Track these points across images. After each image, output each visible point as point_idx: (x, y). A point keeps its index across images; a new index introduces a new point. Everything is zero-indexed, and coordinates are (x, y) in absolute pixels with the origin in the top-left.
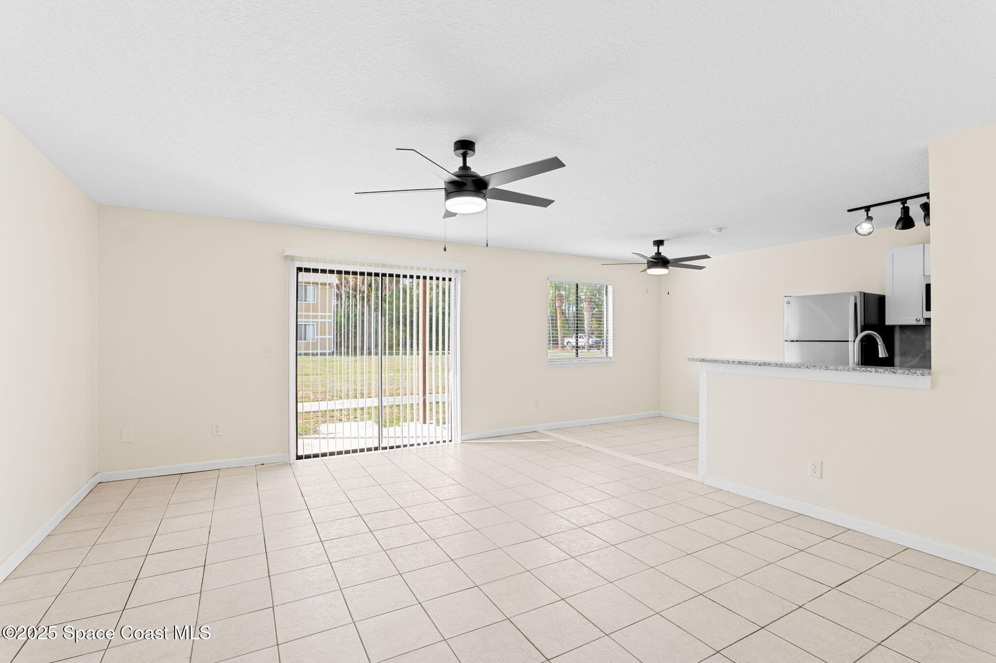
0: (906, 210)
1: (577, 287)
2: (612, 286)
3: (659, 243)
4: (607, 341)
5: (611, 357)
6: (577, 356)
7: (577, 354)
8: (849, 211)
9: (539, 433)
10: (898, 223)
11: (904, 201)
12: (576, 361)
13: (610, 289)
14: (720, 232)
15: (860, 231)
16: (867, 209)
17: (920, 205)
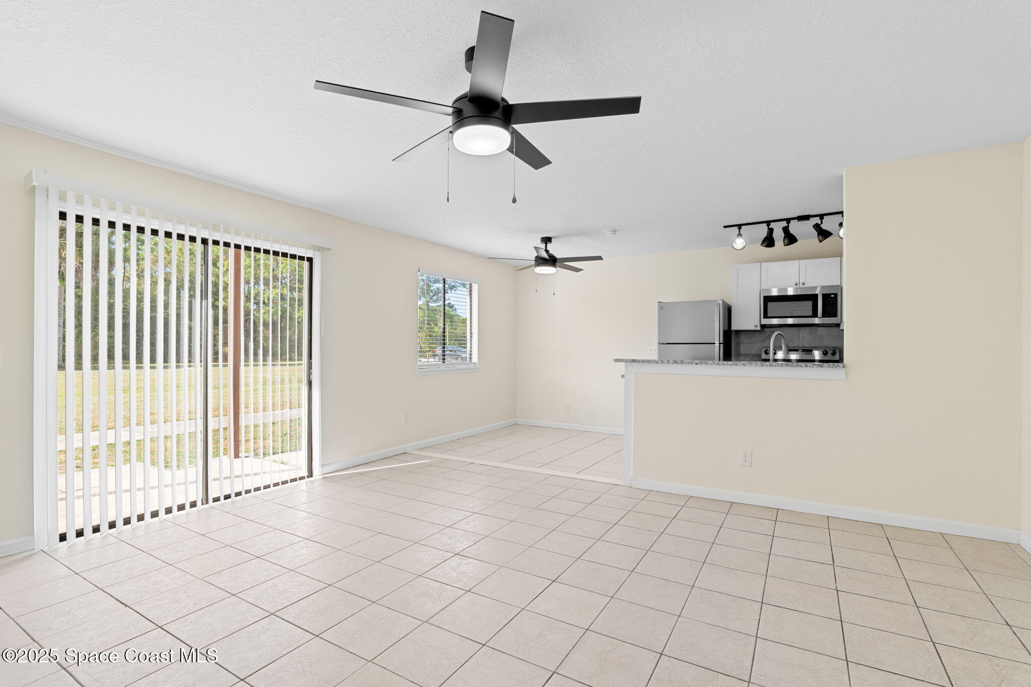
0: (771, 231)
1: (444, 282)
2: (477, 285)
3: (547, 240)
4: (471, 345)
5: (475, 363)
6: (444, 362)
7: (444, 359)
8: (725, 227)
9: (409, 453)
10: (763, 242)
11: (768, 223)
12: (443, 367)
13: (475, 287)
14: (615, 234)
15: (735, 246)
16: (740, 226)
17: (783, 228)
